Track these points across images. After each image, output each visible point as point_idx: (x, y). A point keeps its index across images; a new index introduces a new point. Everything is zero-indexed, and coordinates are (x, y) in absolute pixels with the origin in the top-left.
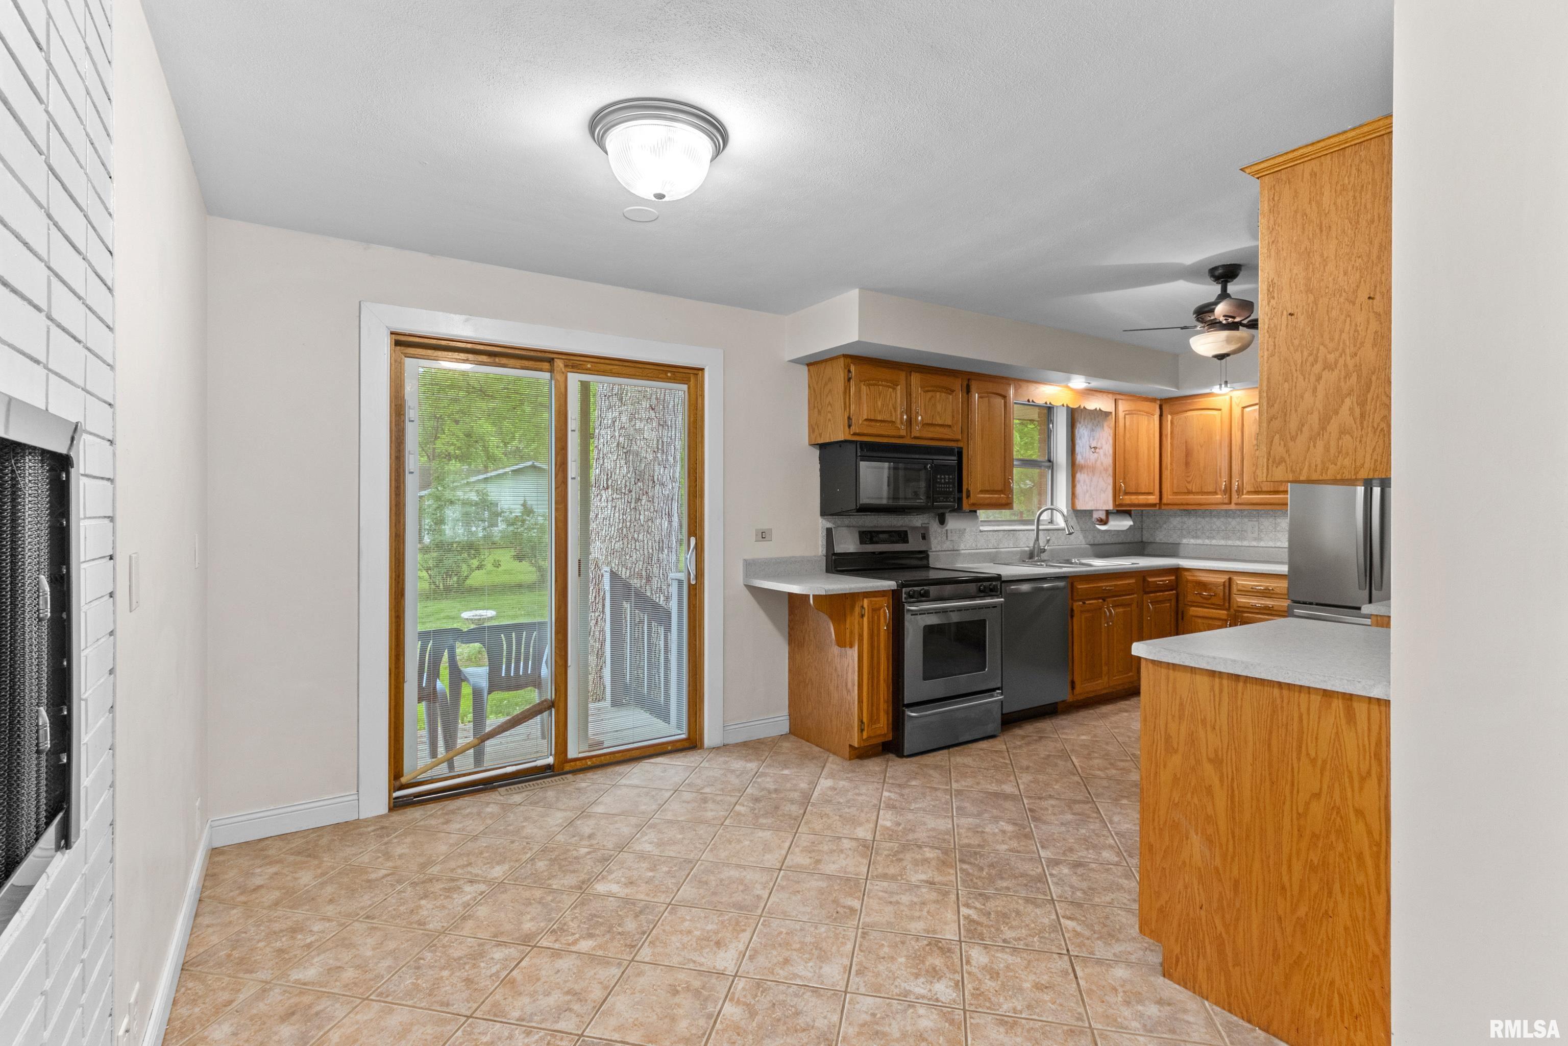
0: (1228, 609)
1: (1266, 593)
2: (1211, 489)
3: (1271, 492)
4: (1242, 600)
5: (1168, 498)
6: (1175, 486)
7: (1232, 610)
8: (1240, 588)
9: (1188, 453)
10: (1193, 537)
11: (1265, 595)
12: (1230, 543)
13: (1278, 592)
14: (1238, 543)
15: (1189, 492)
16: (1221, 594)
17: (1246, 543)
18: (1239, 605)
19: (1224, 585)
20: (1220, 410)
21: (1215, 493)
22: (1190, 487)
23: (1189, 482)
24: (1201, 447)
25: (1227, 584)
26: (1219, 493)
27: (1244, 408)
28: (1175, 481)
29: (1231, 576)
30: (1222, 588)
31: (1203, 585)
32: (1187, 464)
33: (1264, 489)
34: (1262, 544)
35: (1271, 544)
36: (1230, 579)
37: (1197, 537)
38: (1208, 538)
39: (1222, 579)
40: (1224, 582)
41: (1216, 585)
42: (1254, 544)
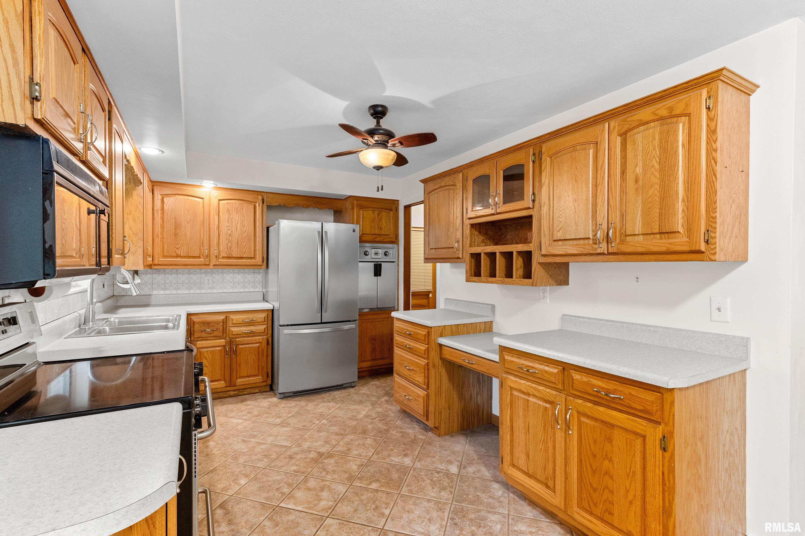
0: (225, 338)
1: (251, 323)
2: (196, 254)
3: (238, 257)
4: (235, 330)
5: (159, 260)
6: (165, 250)
7: (228, 338)
8: (234, 322)
9: (177, 226)
10: (162, 289)
11: (250, 324)
12: (192, 292)
13: (259, 321)
14: (198, 291)
15: (178, 256)
16: (221, 328)
17: (203, 291)
18: (234, 333)
19: (223, 322)
20: (203, 199)
21: (199, 257)
22: (178, 252)
23: (177, 249)
24: (188, 223)
25: (225, 321)
26: (202, 257)
27: (220, 200)
28: (166, 247)
29: (227, 315)
30: (221, 324)
31: (207, 324)
32: (176, 235)
33: (234, 256)
34: (215, 291)
35: (220, 291)
36: (226, 317)
37: (165, 289)
38: (175, 289)
39: (222, 317)
40: (223, 319)
41: (217, 323)
42: (210, 291)
